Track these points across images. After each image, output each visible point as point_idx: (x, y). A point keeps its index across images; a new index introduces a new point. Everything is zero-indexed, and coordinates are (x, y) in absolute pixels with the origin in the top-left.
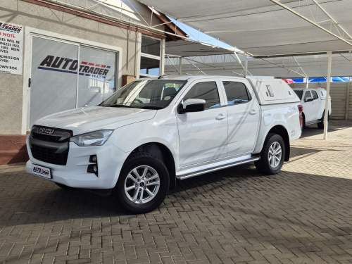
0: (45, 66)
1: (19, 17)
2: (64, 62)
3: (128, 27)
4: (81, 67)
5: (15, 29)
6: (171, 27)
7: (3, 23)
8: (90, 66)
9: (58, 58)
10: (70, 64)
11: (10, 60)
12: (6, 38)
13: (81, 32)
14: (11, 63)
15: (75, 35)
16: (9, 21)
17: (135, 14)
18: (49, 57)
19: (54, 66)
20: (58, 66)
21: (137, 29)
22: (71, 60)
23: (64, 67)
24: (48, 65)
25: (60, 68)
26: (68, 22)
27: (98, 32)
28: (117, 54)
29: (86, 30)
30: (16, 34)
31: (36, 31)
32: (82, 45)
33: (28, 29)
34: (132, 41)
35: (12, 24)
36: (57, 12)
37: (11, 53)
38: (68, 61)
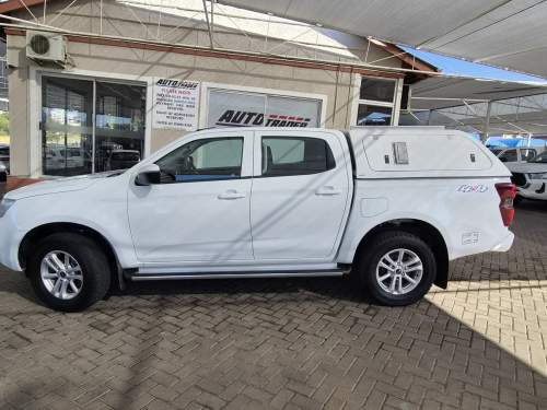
0: (224, 122)
1: (196, 74)
2: (246, 117)
3: (338, 68)
4: (269, 121)
5: (190, 86)
6: (406, 60)
7: (179, 81)
8: (281, 120)
9: (239, 113)
10: (254, 118)
11: (185, 118)
12: (182, 95)
13: (269, 81)
14: (186, 120)
15: (261, 85)
16: (185, 79)
17: (350, 50)
18: (228, 112)
19: (234, 121)
20: (239, 121)
21: (352, 69)
22: (255, 114)
23: (247, 122)
24: (228, 121)
25: (242, 123)
26: (252, 72)
27: (293, 80)
28: (320, 102)
29: (275, 78)
30: (192, 91)
31: (215, 85)
32: (270, 96)
33: (205, 85)
34: (342, 85)
35: (188, 81)
36: (238, 62)
37: (186, 111)
38: (251, 115)
